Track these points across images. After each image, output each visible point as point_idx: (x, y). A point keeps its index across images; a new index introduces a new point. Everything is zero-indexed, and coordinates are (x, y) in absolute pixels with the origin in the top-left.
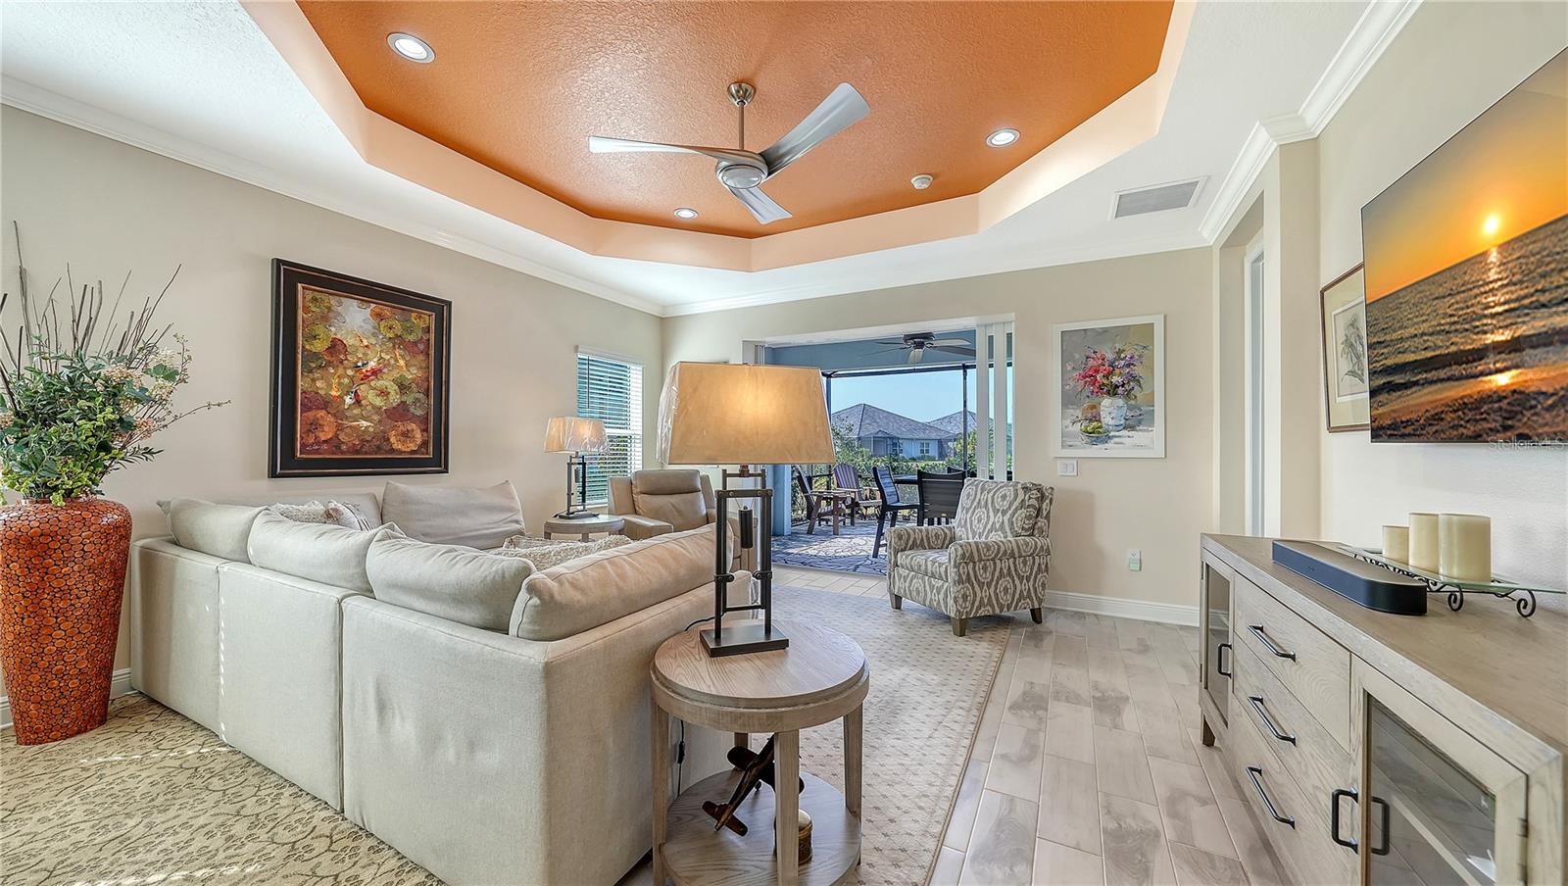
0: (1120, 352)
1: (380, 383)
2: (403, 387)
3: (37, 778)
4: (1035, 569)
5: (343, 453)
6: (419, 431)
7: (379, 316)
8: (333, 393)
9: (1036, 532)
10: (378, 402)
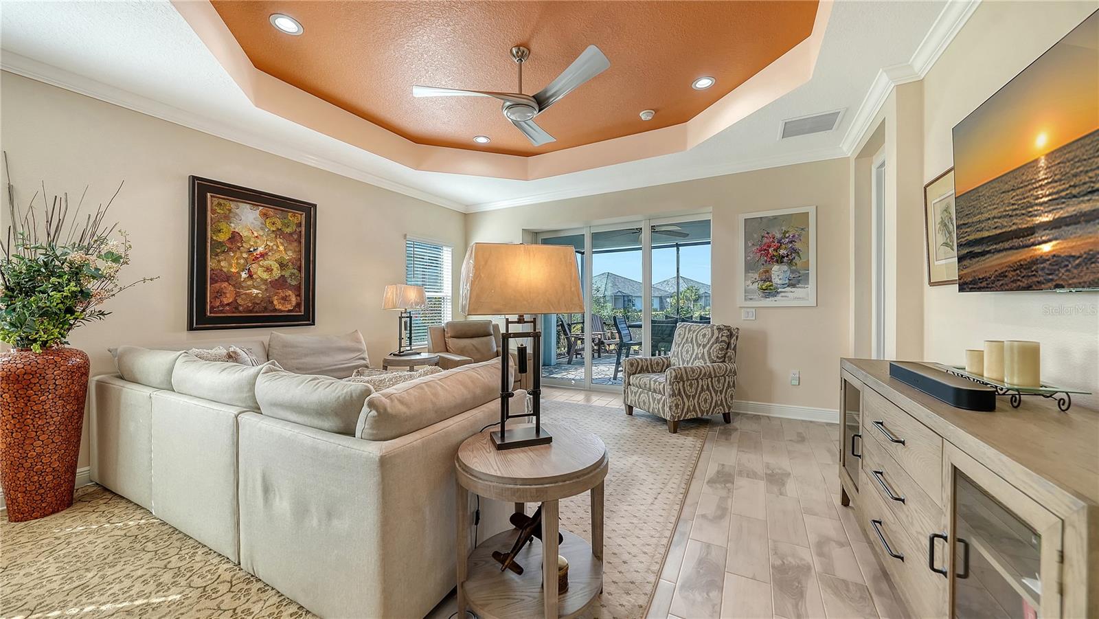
0: (786, 232)
1: (266, 263)
2: (282, 265)
3: (22, 545)
4: (726, 385)
5: (240, 312)
6: (294, 296)
7: (265, 216)
8: (233, 270)
9: (727, 359)
10: (265, 276)
